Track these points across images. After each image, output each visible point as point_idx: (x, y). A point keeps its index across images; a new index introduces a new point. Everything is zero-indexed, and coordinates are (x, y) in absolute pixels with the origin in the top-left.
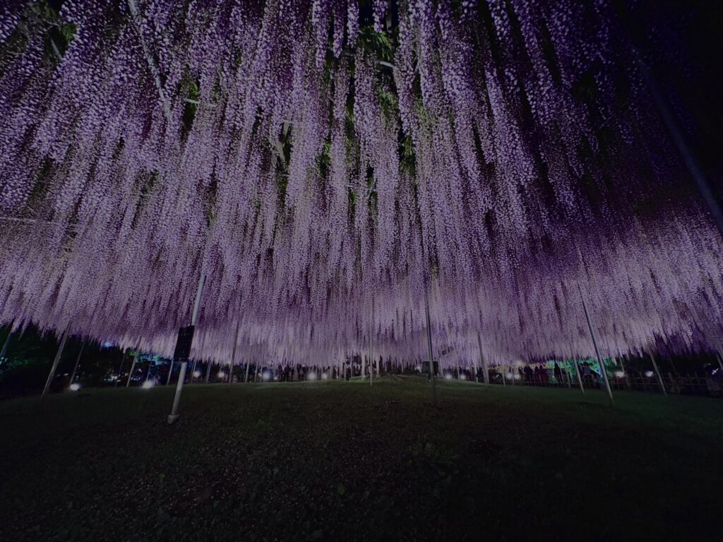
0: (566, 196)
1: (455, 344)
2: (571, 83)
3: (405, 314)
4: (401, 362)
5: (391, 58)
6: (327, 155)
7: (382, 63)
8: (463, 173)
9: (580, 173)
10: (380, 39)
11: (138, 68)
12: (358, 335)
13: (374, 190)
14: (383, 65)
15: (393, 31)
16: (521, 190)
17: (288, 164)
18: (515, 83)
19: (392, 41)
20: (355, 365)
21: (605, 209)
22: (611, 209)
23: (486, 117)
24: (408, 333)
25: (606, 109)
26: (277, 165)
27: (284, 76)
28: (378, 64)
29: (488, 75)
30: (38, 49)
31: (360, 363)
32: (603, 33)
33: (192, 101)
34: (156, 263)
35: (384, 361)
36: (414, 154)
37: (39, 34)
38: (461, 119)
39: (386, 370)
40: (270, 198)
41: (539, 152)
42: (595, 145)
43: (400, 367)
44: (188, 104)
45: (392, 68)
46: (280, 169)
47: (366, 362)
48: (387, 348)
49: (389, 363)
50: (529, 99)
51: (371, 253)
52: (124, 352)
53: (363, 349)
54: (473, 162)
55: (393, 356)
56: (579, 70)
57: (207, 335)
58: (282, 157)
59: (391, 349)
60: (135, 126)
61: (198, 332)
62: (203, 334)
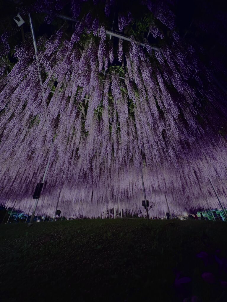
0: (192, 122)
1: (155, 201)
2: (187, 79)
3: (133, 183)
4: (132, 212)
5: (124, 76)
6: (101, 112)
7: (121, 78)
8: (153, 115)
9: (196, 114)
10: (120, 70)
11: (36, 76)
12: (112, 197)
13: (119, 127)
14: (121, 79)
15: (125, 67)
16: (175, 120)
17: (86, 116)
18: (168, 77)
19: (124, 70)
20: (111, 214)
21: (208, 129)
22: (210, 128)
23: (159, 92)
24: (134, 193)
25: (201, 91)
26: (82, 116)
27: (88, 77)
28: (120, 78)
29: (158, 76)
30: (2, 71)
31: (113, 214)
32: (195, 62)
33: (52, 92)
34: (30, 158)
35: (124, 211)
36: (133, 112)
37: (4, 67)
38: (150, 93)
39: (125, 216)
40: (79, 127)
41: (180, 105)
42: (200, 105)
43: (132, 214)
44: (51, 93)
45: (124, 80)
46: (83, 118)
47: (116, 212)
48: (125, 204)
49: (126, 212)
50: (173, 83)
51: (118, 150)
52: (7, 209)
53: (115, 205)
54: (155, 109)
55: (128, 209)
56: (189, 74)
57: (46, 198)
58: (84, 113)
59: (127, 205)
60: (32, 96)
61: (42, 197)
62: (44, 198)
